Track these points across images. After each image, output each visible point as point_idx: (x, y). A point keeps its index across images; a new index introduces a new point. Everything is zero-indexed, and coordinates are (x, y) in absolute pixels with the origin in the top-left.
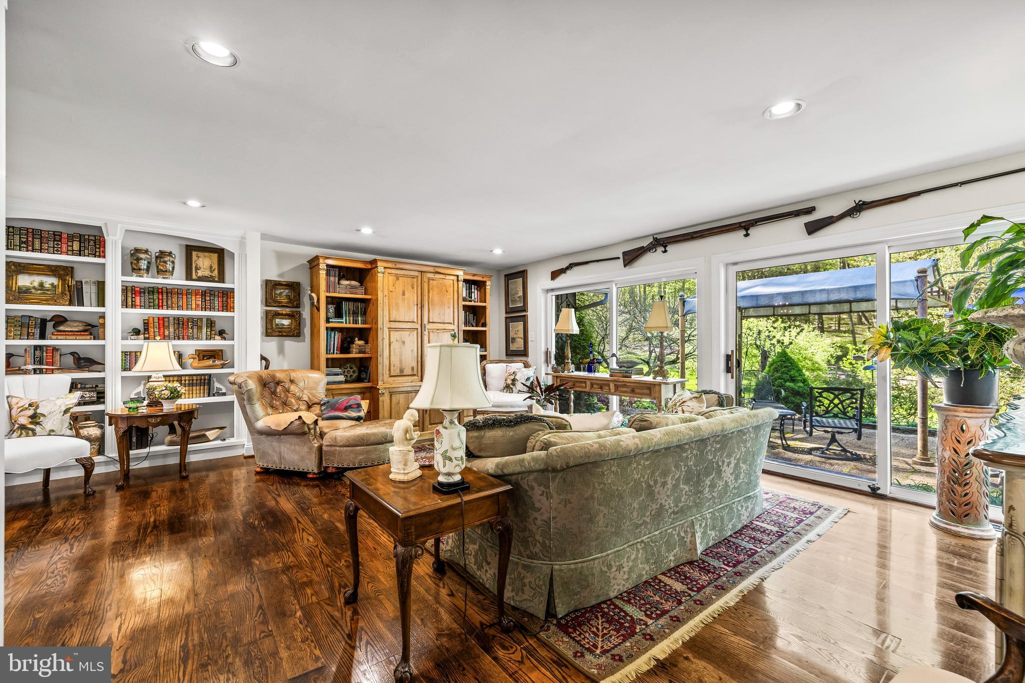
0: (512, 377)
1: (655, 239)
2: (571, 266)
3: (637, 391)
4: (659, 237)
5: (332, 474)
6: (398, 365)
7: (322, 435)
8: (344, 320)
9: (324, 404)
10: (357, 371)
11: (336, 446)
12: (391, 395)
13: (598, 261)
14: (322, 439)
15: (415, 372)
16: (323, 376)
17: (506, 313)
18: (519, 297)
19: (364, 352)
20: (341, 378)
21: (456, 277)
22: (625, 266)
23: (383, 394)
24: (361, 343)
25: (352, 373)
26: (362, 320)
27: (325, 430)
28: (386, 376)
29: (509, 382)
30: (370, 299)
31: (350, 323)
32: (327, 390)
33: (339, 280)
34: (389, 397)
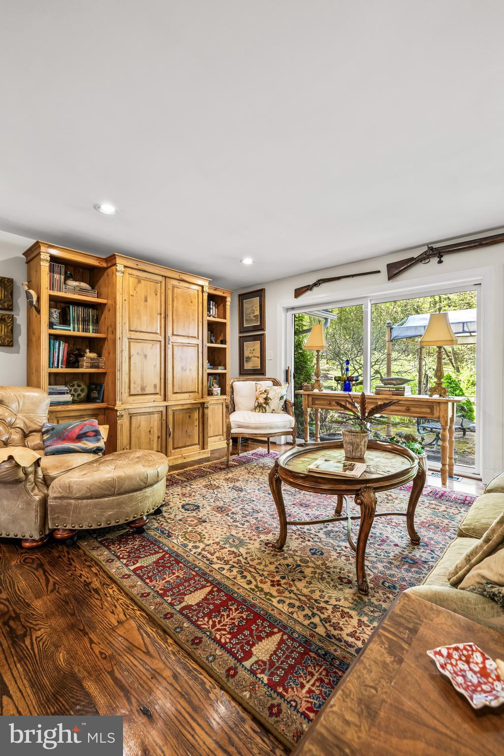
0: (264, 396)
1: (431, 249)
2: (317, 283)
3: (413, 409)
4: (435, 246)
5: (62, 541)
6: (139, 381)
7: (47, 481)
8: (71, 328)
9: (47, 432)
10: (86, 391)
11: (70, 498)
12: (131, 417)
13: (353, 276)
14: (48, 486)
15: (158, 391)
16: (46, 395)
17: (240, 332)
18: (255, 316)
19: (98, 367)
20: (68, 398)
21: (200, 288)
22: (389, 279)
23: (122, 416)
24: (94, 355)
25: (79, 392)
26: (93, 330)
27: (52, 473)
28: (125, 395)
29: (261, 401)
30: (105, 304)
31: (78, 331)
32: (50, 412)
33: (65, 280)
34: (129, 419)
